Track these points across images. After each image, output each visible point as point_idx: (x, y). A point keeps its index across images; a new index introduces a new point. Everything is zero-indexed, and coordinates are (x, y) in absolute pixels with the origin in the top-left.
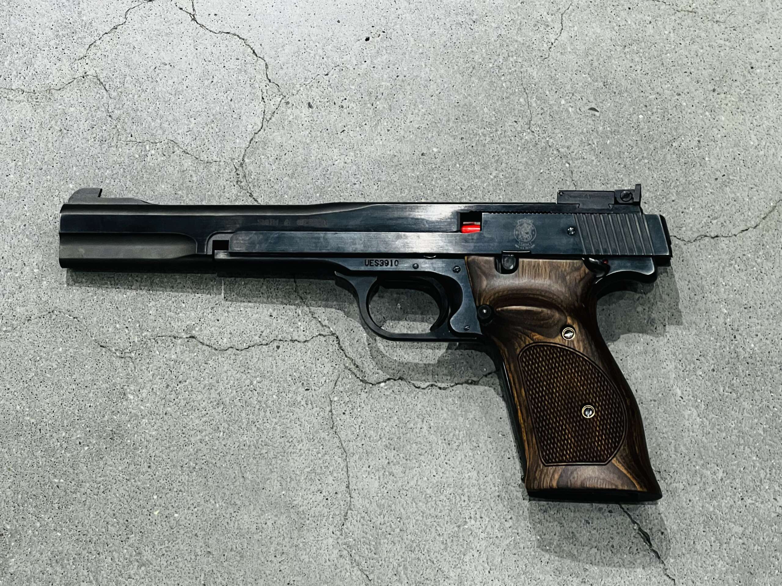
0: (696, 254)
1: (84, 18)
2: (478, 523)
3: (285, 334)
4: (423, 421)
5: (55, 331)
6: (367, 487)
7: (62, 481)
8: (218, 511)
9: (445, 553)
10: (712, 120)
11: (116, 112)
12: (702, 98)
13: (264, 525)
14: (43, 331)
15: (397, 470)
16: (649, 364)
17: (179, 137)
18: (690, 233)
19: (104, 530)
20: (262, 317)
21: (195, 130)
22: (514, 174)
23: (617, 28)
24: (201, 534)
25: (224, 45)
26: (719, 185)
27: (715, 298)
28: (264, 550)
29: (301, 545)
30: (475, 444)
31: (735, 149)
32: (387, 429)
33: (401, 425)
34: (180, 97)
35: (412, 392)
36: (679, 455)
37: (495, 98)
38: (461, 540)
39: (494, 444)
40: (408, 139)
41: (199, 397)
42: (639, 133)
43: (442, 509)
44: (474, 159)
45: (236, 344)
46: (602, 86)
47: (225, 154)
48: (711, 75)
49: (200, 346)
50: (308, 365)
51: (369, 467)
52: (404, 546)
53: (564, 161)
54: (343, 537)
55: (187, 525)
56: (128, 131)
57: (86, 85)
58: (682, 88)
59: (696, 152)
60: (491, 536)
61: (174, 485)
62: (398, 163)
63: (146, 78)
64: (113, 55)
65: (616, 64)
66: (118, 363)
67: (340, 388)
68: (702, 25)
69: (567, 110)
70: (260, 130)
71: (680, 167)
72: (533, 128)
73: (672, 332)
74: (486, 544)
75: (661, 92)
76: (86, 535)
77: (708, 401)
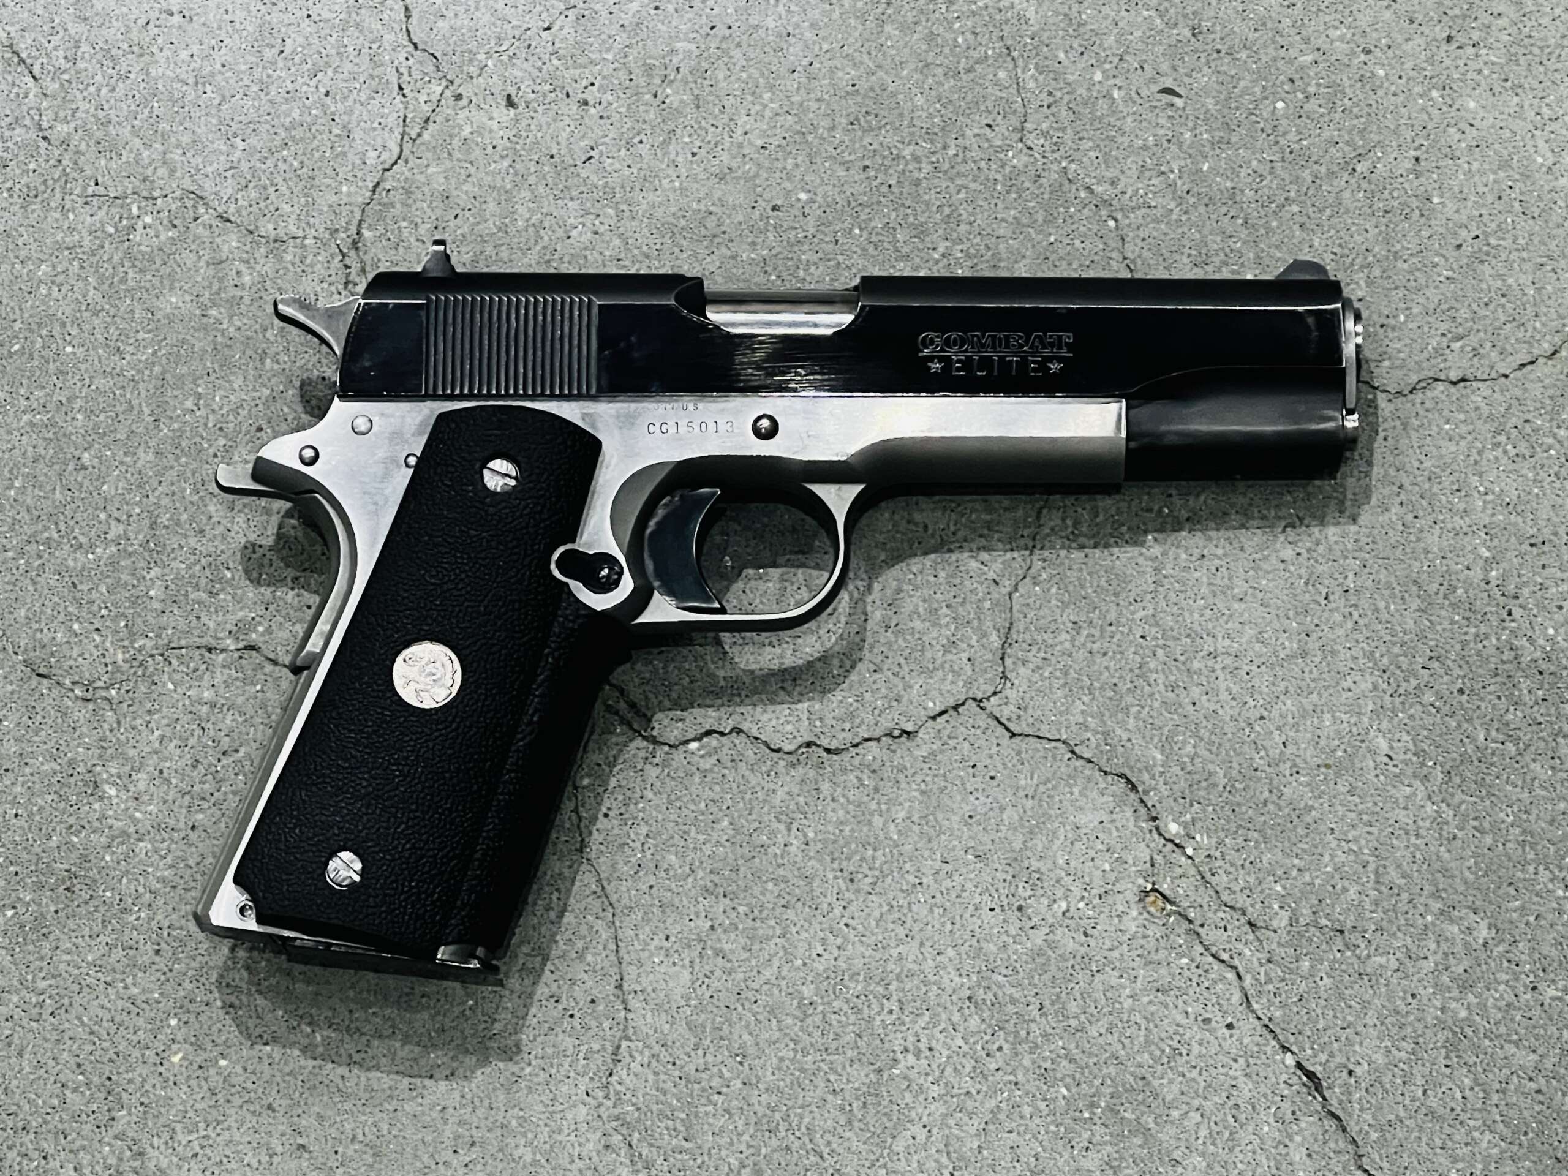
0: (1416, 423)
2: (924, 1062)
4: (789, 830)
6: (663, 984)
9: (848, 1134)
10: (1445, 109)
11: (59, 127)
12: (1423, 57)
13: (427, 1081)
15: (730, 944)
16: (1314, 680)
17: (208, 185)
18: (1400, 373)
19: (56, 1102)
21: (244, 166)
22: (988, 248)
24: (281, 1103)
26: (1465, 261)
27: (1462, 524)
28: (428, 1138)
29: (514, 1123)
30: (911, 878)
31: (1502, 174)
32: (708, 850)
33: (738, 840)
34: (208, 88)
35: (762, 761)
36: (1385, 890)
37: (940, 71)
38: (885, 1103)
39: (956, 878)
40: (739, 173)
42: (1276, 143)
43: (838, 1031)
44: (894, 214)
46: (1189, 35)
47: (317, 221)
48: (1440, 4)
49: (269, 668)
51: (667, 938)
52: (754, 1119)
53: (1104, 213)
54: (610, 1103)
55: (249, 1085)
56: (88, 173)
58: (1375, 35)
59: (1411, 184)
60: (955, 1091)
61: (216, 993)
62: (718, 231)
63: (125, 46)
66: (81, 714)
67: (594, 756)
69: (1107, 96)
70: (395, 163)
71: (1374, 220)
72: (1031, 139)
73: (1364, 603)
74: (943, 1110)
75: (1324, 47)
76: (16, 1115)
77: (1450, 764)
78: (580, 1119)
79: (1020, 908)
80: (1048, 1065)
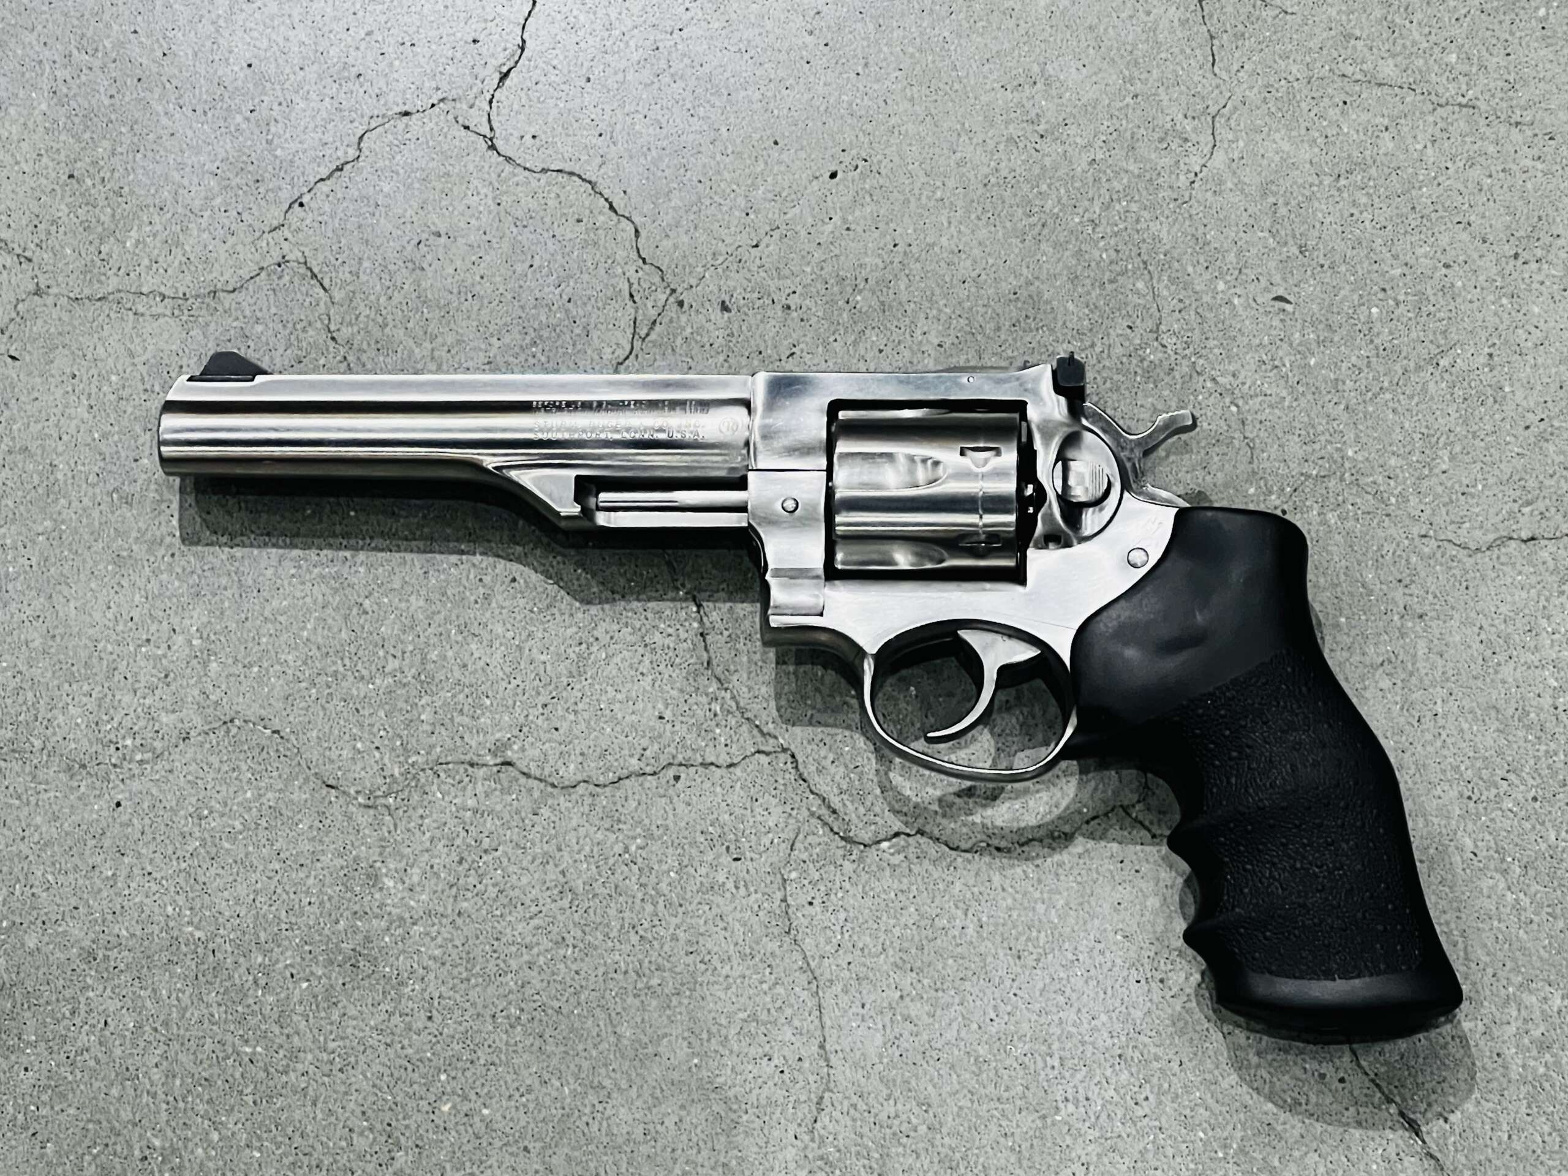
0: (1494, 575)
1: (279, 152)
2: (1082, 1110)
3: (689, 753)
4: (966, 914)
5: (237, 759)
6: (859, 1045)
7: (259, 1049)
8: (568, 1100)
10: (1514, 313)
11: (344, 330)
12: (1494, 270)
13: (659, 1127)
14: (214, 760)
15: (915, 1009)
16: (1408, 789)
18: (1478, 533)
19: (344, 1144)
20: (644, 721)
21: (501, 361)
23: (1321, 141)
24: (535, 1146)
25: (553, 195)
26: (1533, 439)
27: (1533, 659)
29: (734, 1162)
30: (1070, 956)
32: (897, 931)
33: (923, 923)
34: (470, 297)
35: (943, 856)
36: (1473, 965)
37: (1088, 282)
38: (1049, 1144)
39: (1108, 954)
41: (525, 880)
42: (1372, 341)
43: (1010, 1084)
45: (593, 774)
46: (1297, 252)
48: (1508, 227)
49: (523, 780)
50: (738, 811)
51: (863, 1006)
52: (936, 1160)
53: (1228, 400)
54: (815, 1146)
55: (508, 1130)
57: (286, 278)
58: (1453, 253)
59: (1486, 376)
60: (1109, 1134)
61: (479, 1053)
63: (400, 263)
64: (337, 221)
65: (1322, 211)
66: (363, 818)
67: (800, 854)
68: (1488, 132)
69: (1229, 302)
70: (627, 358)
71: (1455, 406)
72: (1166, 339)
73: (1451, 727)
74: (1099, 1150)
75: (1412, 262)
76: (310, 1155)
77: (1525, 859)
78: (789, 1157)
79: (1162, 981)
80: (1187, 1112)
